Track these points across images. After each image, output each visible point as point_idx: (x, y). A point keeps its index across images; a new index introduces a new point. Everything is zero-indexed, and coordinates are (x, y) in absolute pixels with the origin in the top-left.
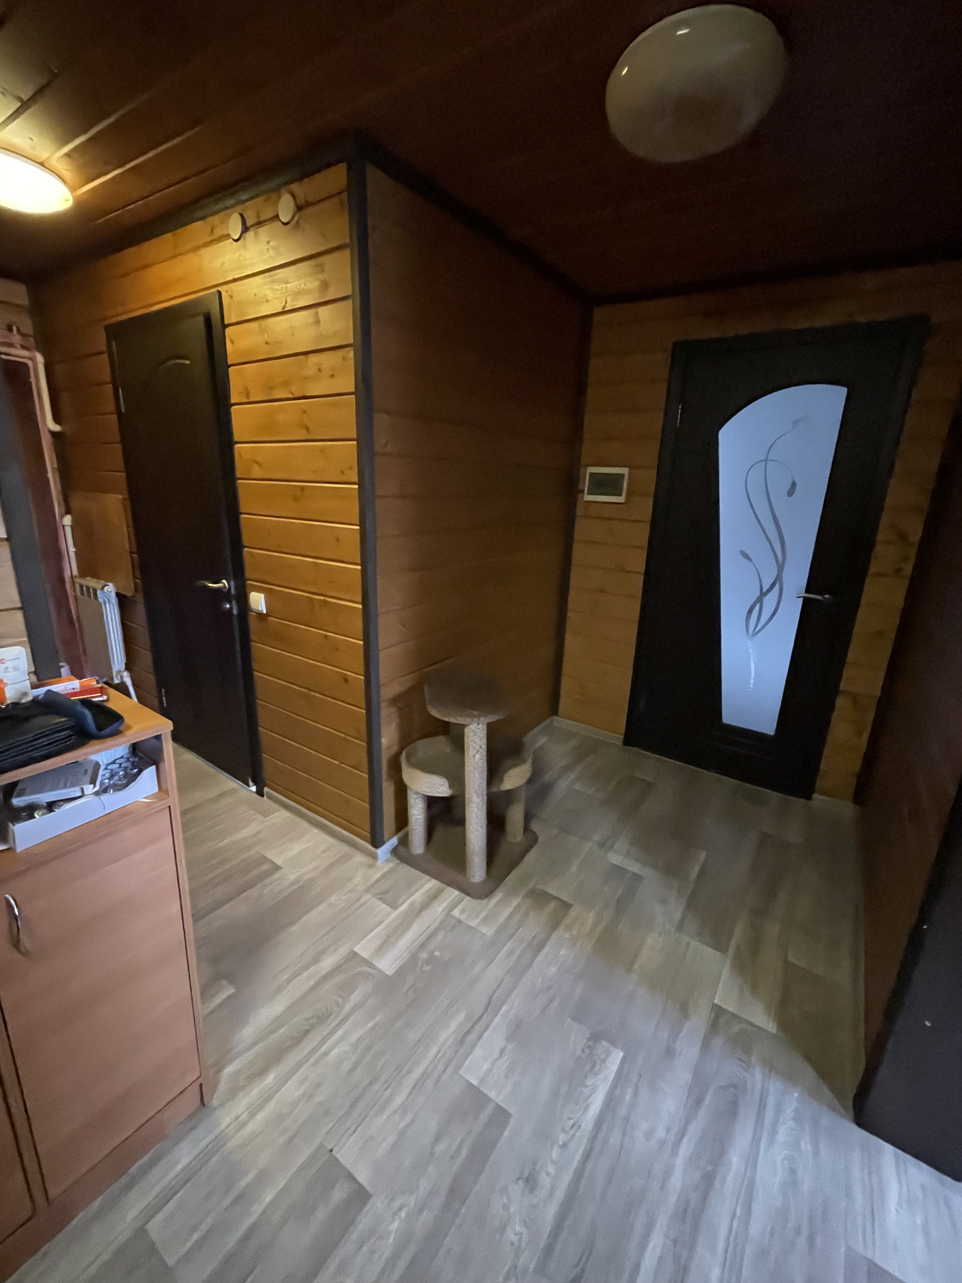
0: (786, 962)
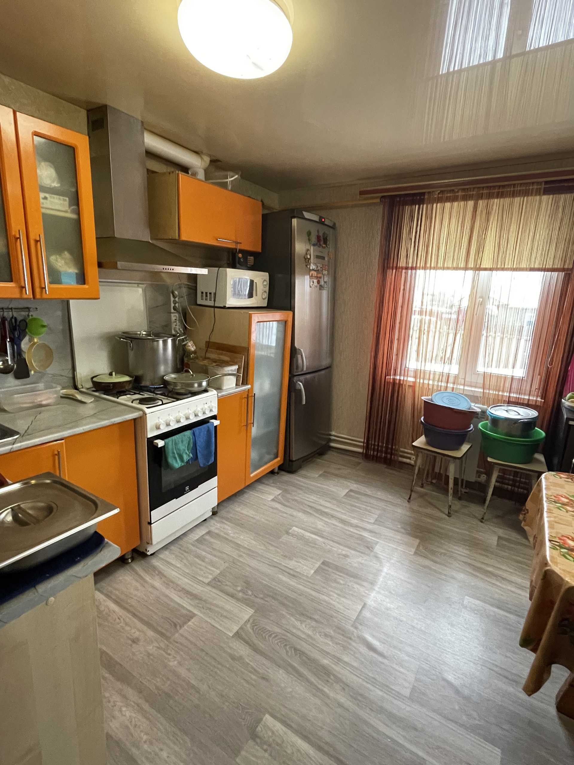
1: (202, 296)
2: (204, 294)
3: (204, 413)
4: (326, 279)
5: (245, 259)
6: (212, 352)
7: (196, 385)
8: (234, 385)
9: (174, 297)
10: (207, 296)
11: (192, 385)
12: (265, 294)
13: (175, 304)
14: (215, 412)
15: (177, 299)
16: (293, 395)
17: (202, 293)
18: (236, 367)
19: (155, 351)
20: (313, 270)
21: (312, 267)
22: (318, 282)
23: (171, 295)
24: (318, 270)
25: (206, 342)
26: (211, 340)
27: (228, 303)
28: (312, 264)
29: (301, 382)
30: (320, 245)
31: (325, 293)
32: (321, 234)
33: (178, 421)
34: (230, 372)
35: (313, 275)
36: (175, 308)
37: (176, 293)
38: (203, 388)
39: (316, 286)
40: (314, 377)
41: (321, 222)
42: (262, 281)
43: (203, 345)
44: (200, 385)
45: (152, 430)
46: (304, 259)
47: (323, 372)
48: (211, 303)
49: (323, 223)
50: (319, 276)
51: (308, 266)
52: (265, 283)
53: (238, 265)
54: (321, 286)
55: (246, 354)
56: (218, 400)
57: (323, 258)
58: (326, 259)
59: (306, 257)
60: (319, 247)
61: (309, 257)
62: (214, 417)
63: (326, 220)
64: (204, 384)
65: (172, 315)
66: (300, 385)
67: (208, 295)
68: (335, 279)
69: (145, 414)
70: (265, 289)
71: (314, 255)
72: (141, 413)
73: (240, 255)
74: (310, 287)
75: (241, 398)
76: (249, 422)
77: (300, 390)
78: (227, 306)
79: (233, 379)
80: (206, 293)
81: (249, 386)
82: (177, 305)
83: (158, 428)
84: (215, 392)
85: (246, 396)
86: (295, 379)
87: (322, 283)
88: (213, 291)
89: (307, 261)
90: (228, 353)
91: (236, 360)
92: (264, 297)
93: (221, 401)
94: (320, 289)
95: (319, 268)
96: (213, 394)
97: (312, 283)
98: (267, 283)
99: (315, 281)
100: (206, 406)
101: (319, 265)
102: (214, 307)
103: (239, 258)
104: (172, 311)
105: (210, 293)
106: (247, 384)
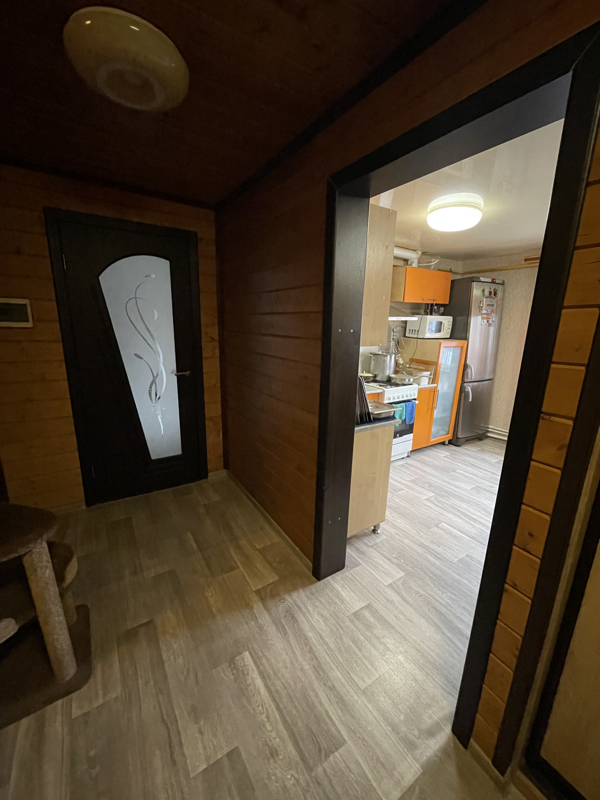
0: (259, 550)
1: (410, 332)
2: (411, 331)
3: (411, 396)
4: (493, 319)
5: (438, 309)
6: (414, 364)
7: (407, 380)
8: (427, 383)
9: (394, 332)
10: (412, 332)
11: (405, 380)
12: (449, 330)
13: (393, 336)
14: (416, 397)
15: (395, 334)
16: (463, 394)
17: (410, 330)
18: (429, 373)
19: (385, 361)
20: (484, 314)
21: (484, 312)
22: (488, 321)
23: (392, 332)
24: (488, 314)
25: (410, 359)
26: (414, 358)
27: (426, 336)
28: (484, 310)
29: (470, 387)
30: (491, 297)
31: (492, 329)
32: (492, 290)
33: (398, 398)
34: (426, 375)
35: (484, 317)
36: (393, 339)
37: (395, 330)
38: (410, 383)
39: (486, 324)
40: (480, 385)
41: (493, 282)
42: (448, 322)
43: (408, 360)
44: (409, 380)
45: (386, 400)
46: (478, 308)
47: (486, 382)
48: (416, 336)
49: (495, 283)
50: (488, 317)
51: (481, 312)
52: (450, 323)
53: (434, 313)
54: (489, 324)
55: (436, 366)
56: (418, 390)
57: (493, 305)
58: (495, 306)
59: (480, 306)
60: (490, 298)
61: (482, 305)
62: (415, 399)
63: (497, 280)
64: (412, 380)
65: (391, 343)
66: (468, 388)
67: (414, 331)
68: (501, 319)
69: (384, 391)
70: (449, 327)
71: (485, 304)
72: (382, 390)
73: (436, 307)
74: (481, 325)
75: (430, 392)
76: (433, 407)
77: (468, 392)
78: (425, 338)
79: (426, 380)
80: (412, 330)
81: (436, 385)
82: (394, 337)
83: (389, 399)
84: (417, 385)
85: (434, 391)
86: (465, 384)
87: (490, 322)
88: (417, 329)
89: (480, 308)
90: (424, 365)
91: (429, 369)
92: (448, 332)
93: (420, 391)
94: (489, 326)
95: (489, 312)
96: (415, 386)
97: (483, 322)
98: (451, 323)
99: (485, 321)
100: (412, 392)
101: (489, 310)
102: (417, 338)
103: (435, 309)
104: (392, 340)
105: (415, 330)
106: (434, 383)
